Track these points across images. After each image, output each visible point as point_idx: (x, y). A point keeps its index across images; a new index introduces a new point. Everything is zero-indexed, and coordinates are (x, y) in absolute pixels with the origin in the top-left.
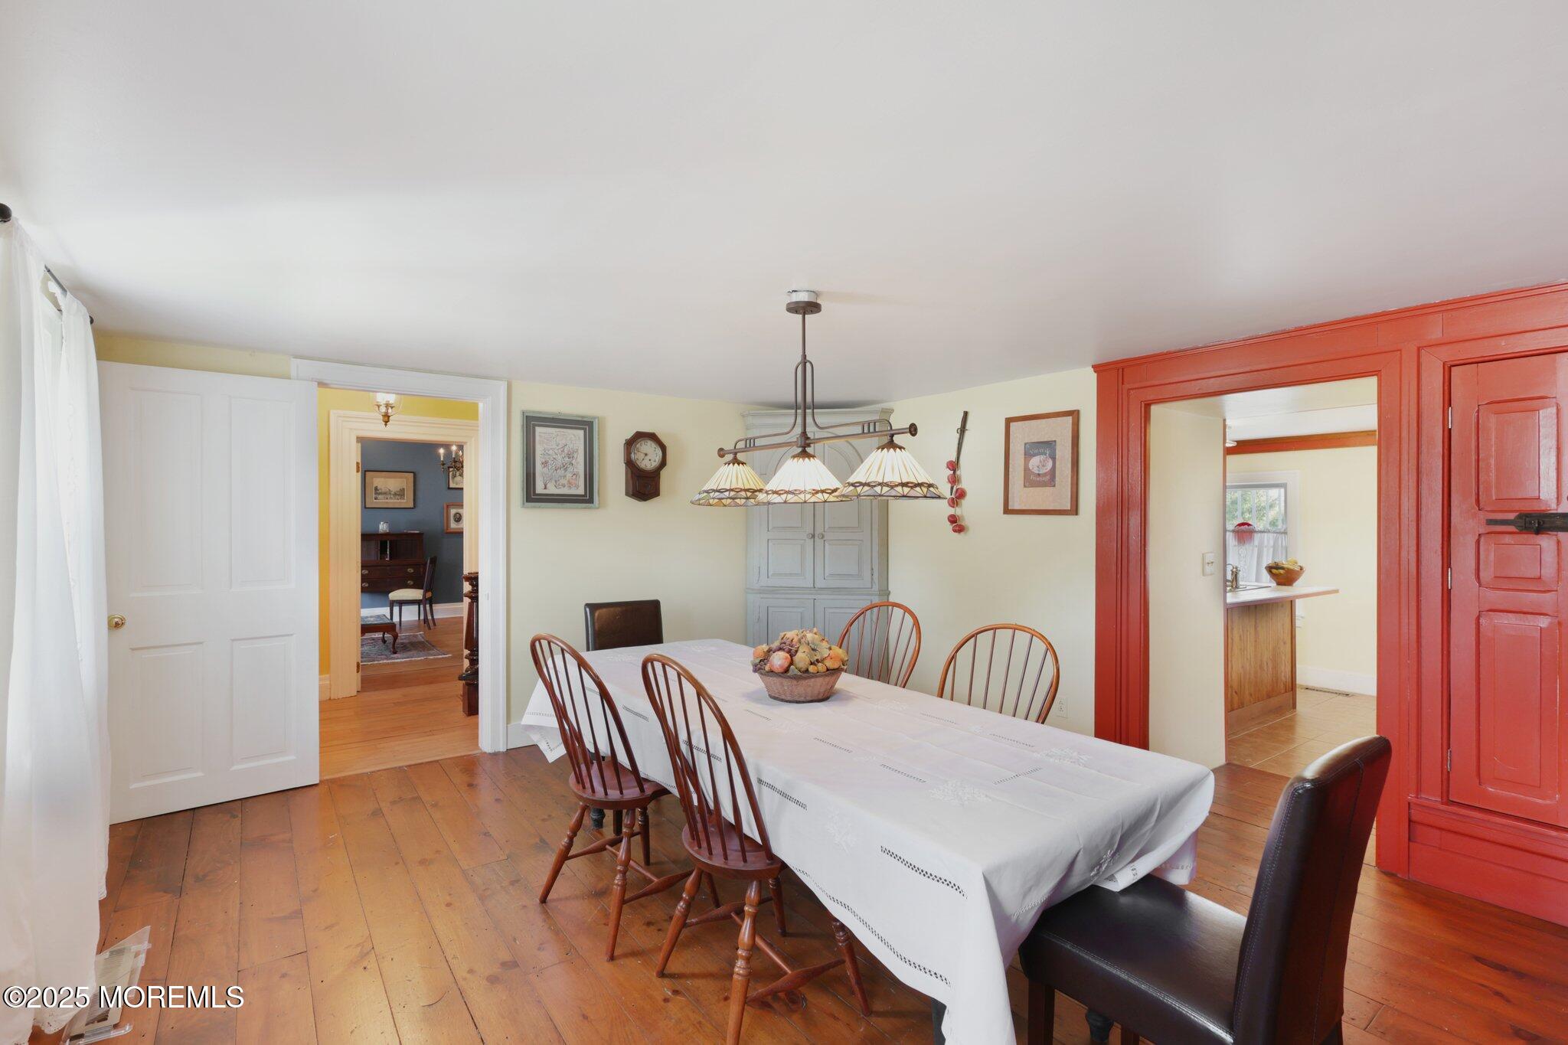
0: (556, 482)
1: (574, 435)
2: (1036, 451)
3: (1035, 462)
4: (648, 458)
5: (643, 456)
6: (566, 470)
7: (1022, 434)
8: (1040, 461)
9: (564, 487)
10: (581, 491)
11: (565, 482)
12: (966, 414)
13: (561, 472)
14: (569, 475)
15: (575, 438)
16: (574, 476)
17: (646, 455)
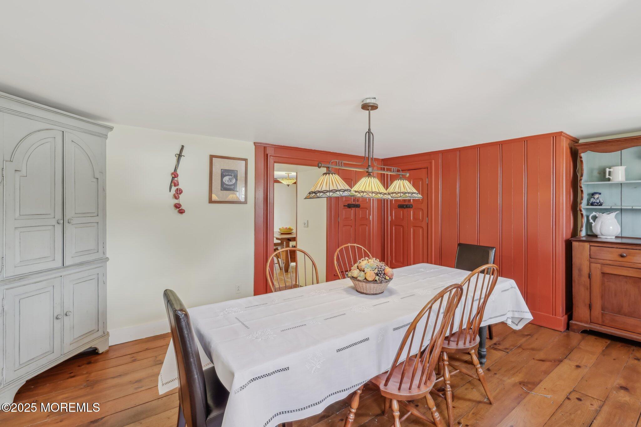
2: (227, 174)
3: (226, 179)
7: (219, 165)
8: (229, 179)
12: (183, 147)
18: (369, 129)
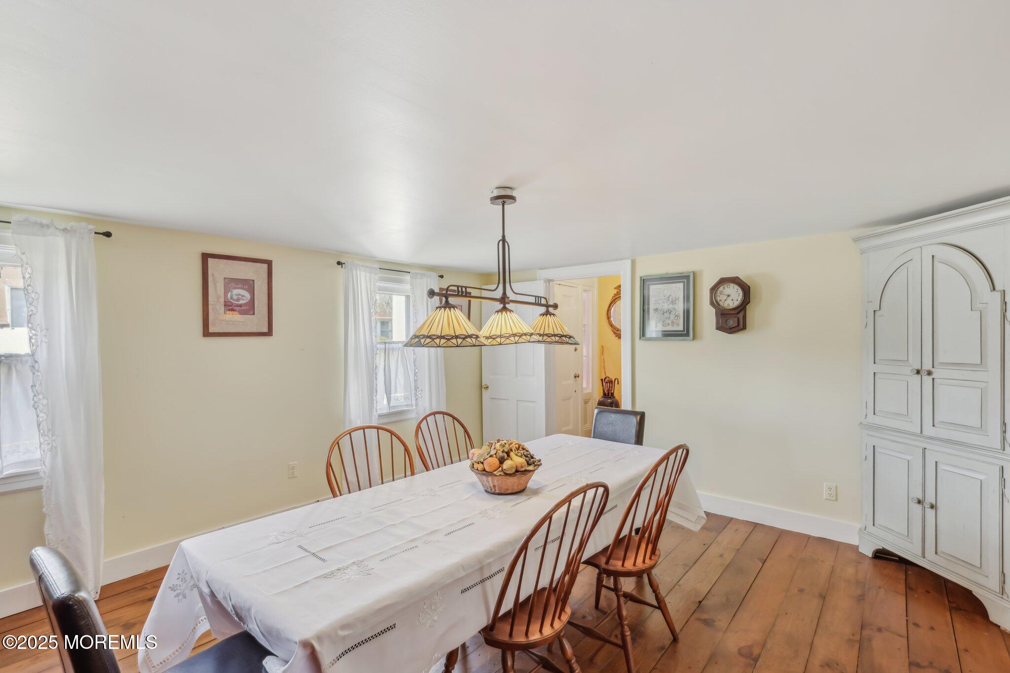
0: (663, 322)
1: (676, 287)
4: (730, 298)
5: (725, 297)
6: (670, 313)
9: (669, 325)
10: (681, 328)
11: (670, 322)
13: (667, 315)
14: (672, 317)
15: (678, 289)
16: (676, 317)
17: (729, 296)
18: (504, 236)
